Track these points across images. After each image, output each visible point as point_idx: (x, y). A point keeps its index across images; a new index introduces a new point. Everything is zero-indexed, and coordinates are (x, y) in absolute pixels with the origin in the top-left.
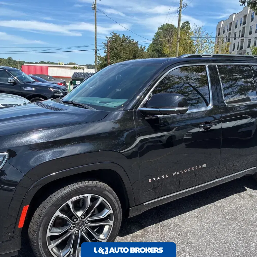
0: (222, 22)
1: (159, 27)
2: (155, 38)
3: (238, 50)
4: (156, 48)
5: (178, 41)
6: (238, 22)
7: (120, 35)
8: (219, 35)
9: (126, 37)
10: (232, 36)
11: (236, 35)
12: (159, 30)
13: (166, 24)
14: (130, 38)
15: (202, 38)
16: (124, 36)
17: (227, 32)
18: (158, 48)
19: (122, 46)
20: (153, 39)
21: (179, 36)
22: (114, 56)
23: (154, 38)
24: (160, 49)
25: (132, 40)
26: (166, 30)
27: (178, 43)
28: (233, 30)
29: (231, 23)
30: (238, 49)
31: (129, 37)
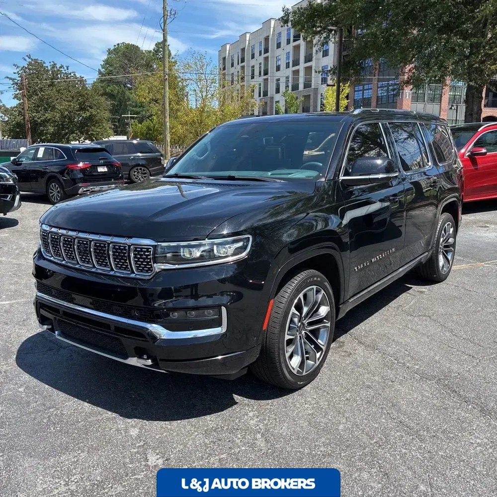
0: (228, 46)
1: (109, 50)
2: (104, 70)
3: (260, 98)
4: (107, 90)
5: (166, 79)
6: (256, 48)
7: (44, 63)
8: (224, 69)
9: (60, 67)
10: (248, 72)
11: (253, 71)
12: (109, 54)
13: (123, 43)
14: (68, 69)
15: (207, 75)
16: (54, 66)
17: (238, 64)
18: (112, 91)
19: (52, 85)
20: (100, 72)
21: (167, 70)
22: (38, 106)
23: (101, 70)
24: (116, 92)
25: (72, 75)
26: (124, 55)
27: (167, 83)
28: (248, 61)
29: (243, 50)
30: (260, 96)
31: (66, 68)
